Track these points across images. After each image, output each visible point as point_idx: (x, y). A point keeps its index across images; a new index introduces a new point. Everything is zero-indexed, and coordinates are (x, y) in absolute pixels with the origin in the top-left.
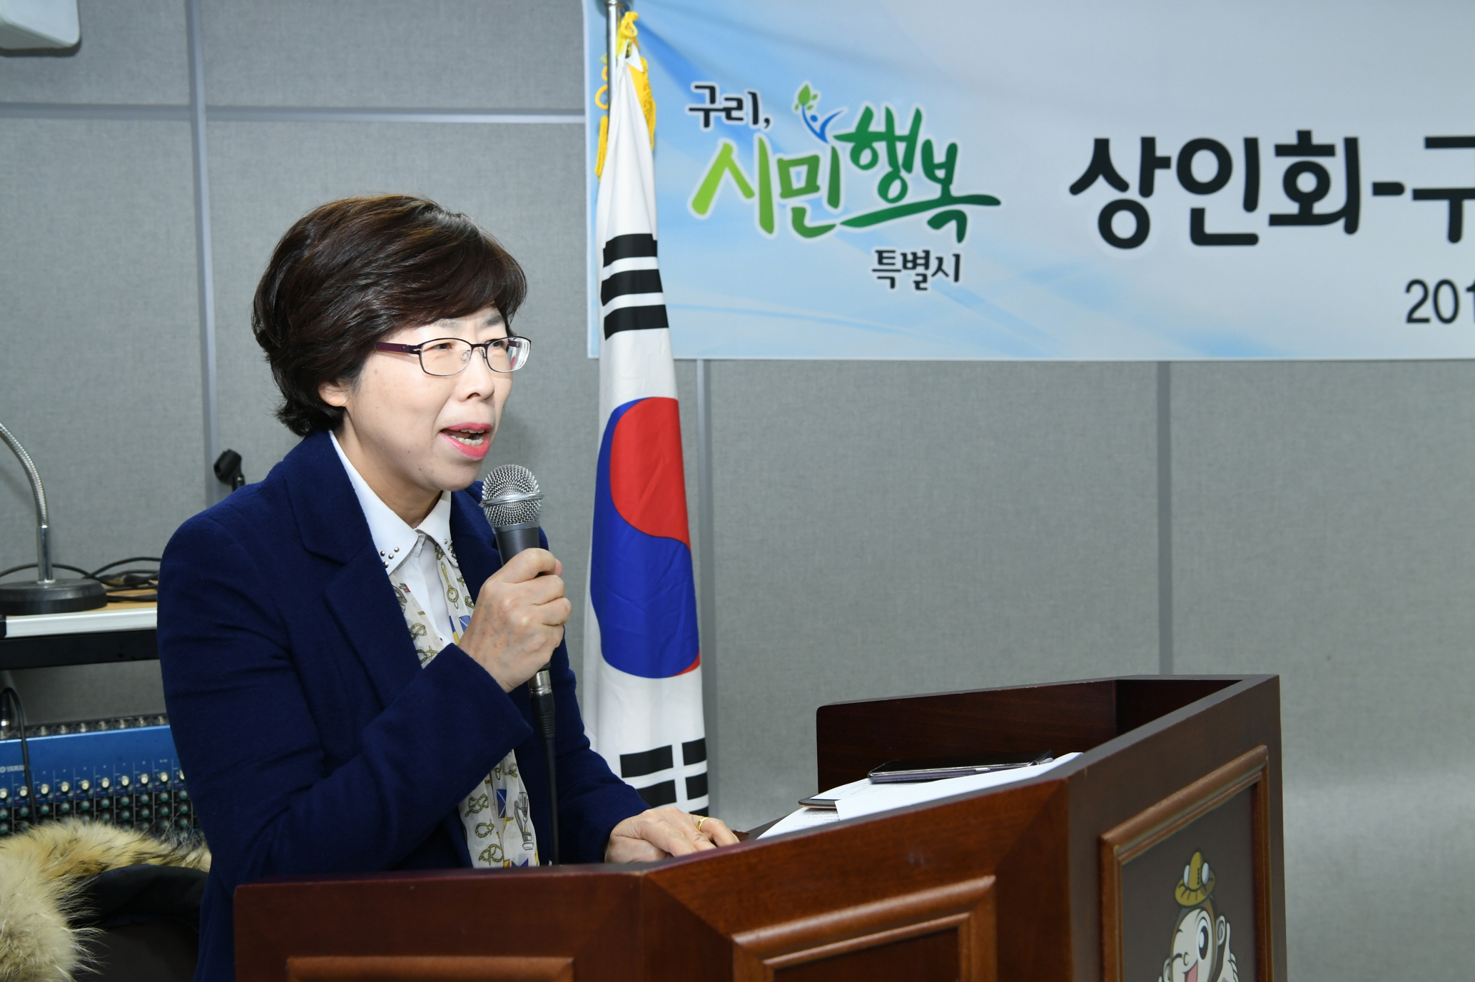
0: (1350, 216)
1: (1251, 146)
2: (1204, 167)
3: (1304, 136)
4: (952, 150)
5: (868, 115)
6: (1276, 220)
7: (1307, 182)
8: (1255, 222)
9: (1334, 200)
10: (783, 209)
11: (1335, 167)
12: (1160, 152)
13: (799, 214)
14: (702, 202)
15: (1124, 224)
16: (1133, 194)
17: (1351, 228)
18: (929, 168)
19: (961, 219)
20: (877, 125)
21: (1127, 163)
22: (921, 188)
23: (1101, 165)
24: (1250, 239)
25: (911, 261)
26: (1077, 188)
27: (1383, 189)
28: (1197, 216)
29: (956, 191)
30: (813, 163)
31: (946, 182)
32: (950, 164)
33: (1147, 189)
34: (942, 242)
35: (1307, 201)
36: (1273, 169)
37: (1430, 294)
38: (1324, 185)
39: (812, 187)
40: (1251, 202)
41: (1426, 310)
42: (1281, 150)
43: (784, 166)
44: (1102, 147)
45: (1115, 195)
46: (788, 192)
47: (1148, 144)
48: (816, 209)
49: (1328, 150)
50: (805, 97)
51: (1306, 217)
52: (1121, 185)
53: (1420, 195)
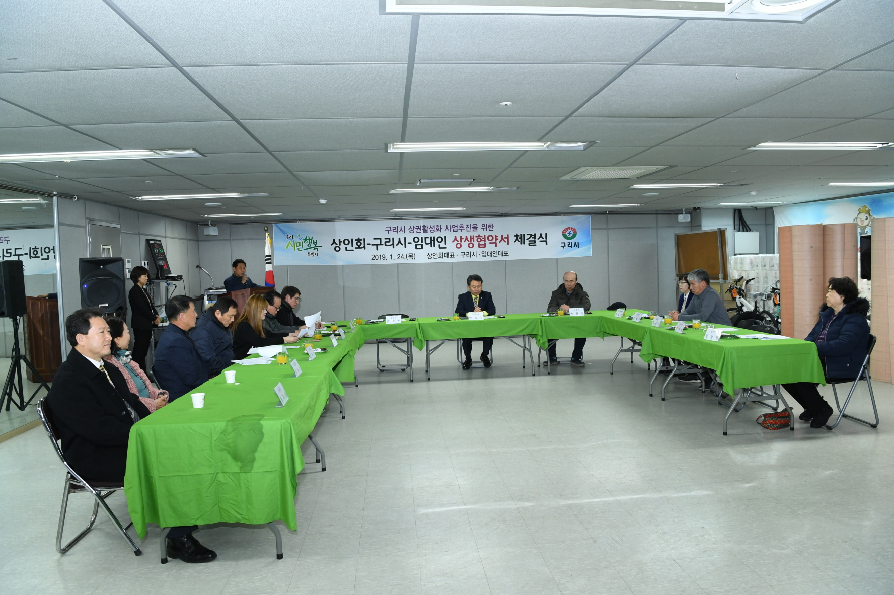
0: (364, 247)
1: (352, 239)
2: (346, 242)
3: (359, 238)
4: (316, 241)
5: (306, 237)
6: (356, 248)
7: (359, 244)
8: (353, 248)
9: (362, 246)
10: (297, 248)
11: (362, 242)
12: (341, 240)
13: (298, 248)
14: (287, 248)
15: (337, 249)
16: (338, 245)
17: (365, 249)
18: (314, 243)
19: (317, 249)
20: (308, 238)
21: (337, 242)
22: (312, 245)
23: (334, 242)
24: (353, 250)
25: (312, 254)
26: (332, 245)
27: (368, 244)
28: (346, 248)
29: (317, 245)
30: (300, 243)
31: (316, 245)
32: (316, 242)
33: (340, 245)
34: (315, 251)
35: (359, 246)
36: (355, 242)
37: (375, 256)
38: (361, 244)
39: (300, 245)
40: (352, 246)
41: (374, 258)
42: (356, 240)
43: (297, 243)
44: (334, 240)
45: (336, 245)
46: (297, 246)
47: (339, 240)
48: (300, 248)
49: (362, 240)
50: (299, 235)
51: (359, 248)
52: (337, 244)
53: (373, 245)
